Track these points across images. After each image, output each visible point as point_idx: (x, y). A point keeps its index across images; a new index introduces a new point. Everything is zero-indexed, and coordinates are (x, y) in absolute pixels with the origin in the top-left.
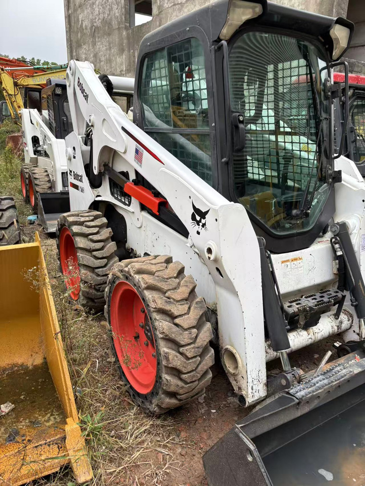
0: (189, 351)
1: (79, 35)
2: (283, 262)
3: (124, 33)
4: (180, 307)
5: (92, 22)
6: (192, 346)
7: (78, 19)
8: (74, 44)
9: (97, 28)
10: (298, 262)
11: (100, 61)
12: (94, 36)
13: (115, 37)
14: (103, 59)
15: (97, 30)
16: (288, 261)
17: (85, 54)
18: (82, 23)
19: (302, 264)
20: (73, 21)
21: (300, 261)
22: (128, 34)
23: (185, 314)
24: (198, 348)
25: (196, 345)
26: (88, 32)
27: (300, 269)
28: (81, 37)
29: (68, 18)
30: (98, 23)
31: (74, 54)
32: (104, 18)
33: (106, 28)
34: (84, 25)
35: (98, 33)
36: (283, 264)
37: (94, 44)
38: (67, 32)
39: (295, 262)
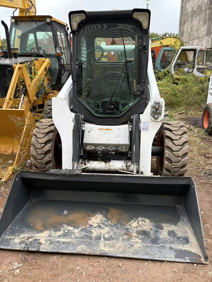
0: (39, 151)
1: (186, 17)
2: (99, 129)
3: (208, 12)
4: (41, 135)
5: (193, 8)
6: (41, 150)
7: (186, 8)
8: (182, 23)
9: (195, 11)
10: (109, 131)
11: (193, 31)
12: (192, 17)
13: (203, 15)
14: (195, 29)
15: (194, 12)
16: (103, 129)
17: (187, 28)
18: (188, 10)
19: (111, 132)
20: (184, 10)
21: (111, 131)
22: (209, 13)
23: (42, 138)
24: (43, 151)
25: (42, 150)
26: (189, 14)
27: (110, 134)
28: (186, 18)
29: (182, 8)
30: (195, 9)
31: (182, 28)
32: (199, 4)
33: (199, 10)
34: (188, 11)
35: (195, 14)
36: (100, 130)
37: (192, 21)
38: (180, 16)
39: (108, 131)
